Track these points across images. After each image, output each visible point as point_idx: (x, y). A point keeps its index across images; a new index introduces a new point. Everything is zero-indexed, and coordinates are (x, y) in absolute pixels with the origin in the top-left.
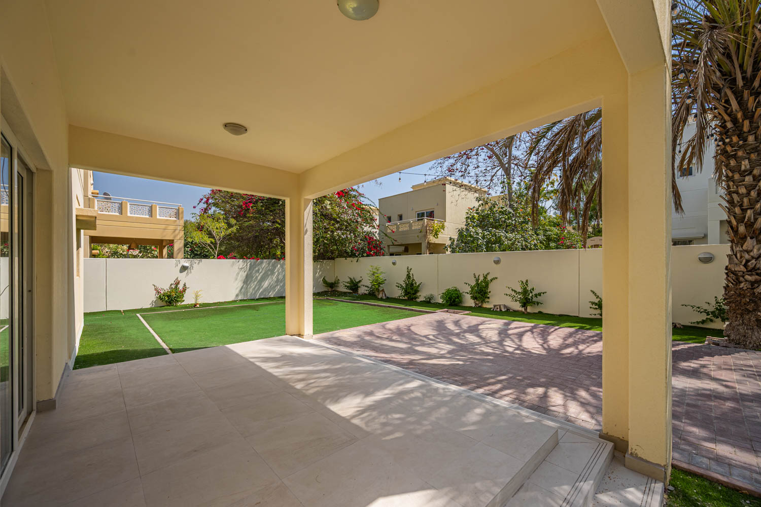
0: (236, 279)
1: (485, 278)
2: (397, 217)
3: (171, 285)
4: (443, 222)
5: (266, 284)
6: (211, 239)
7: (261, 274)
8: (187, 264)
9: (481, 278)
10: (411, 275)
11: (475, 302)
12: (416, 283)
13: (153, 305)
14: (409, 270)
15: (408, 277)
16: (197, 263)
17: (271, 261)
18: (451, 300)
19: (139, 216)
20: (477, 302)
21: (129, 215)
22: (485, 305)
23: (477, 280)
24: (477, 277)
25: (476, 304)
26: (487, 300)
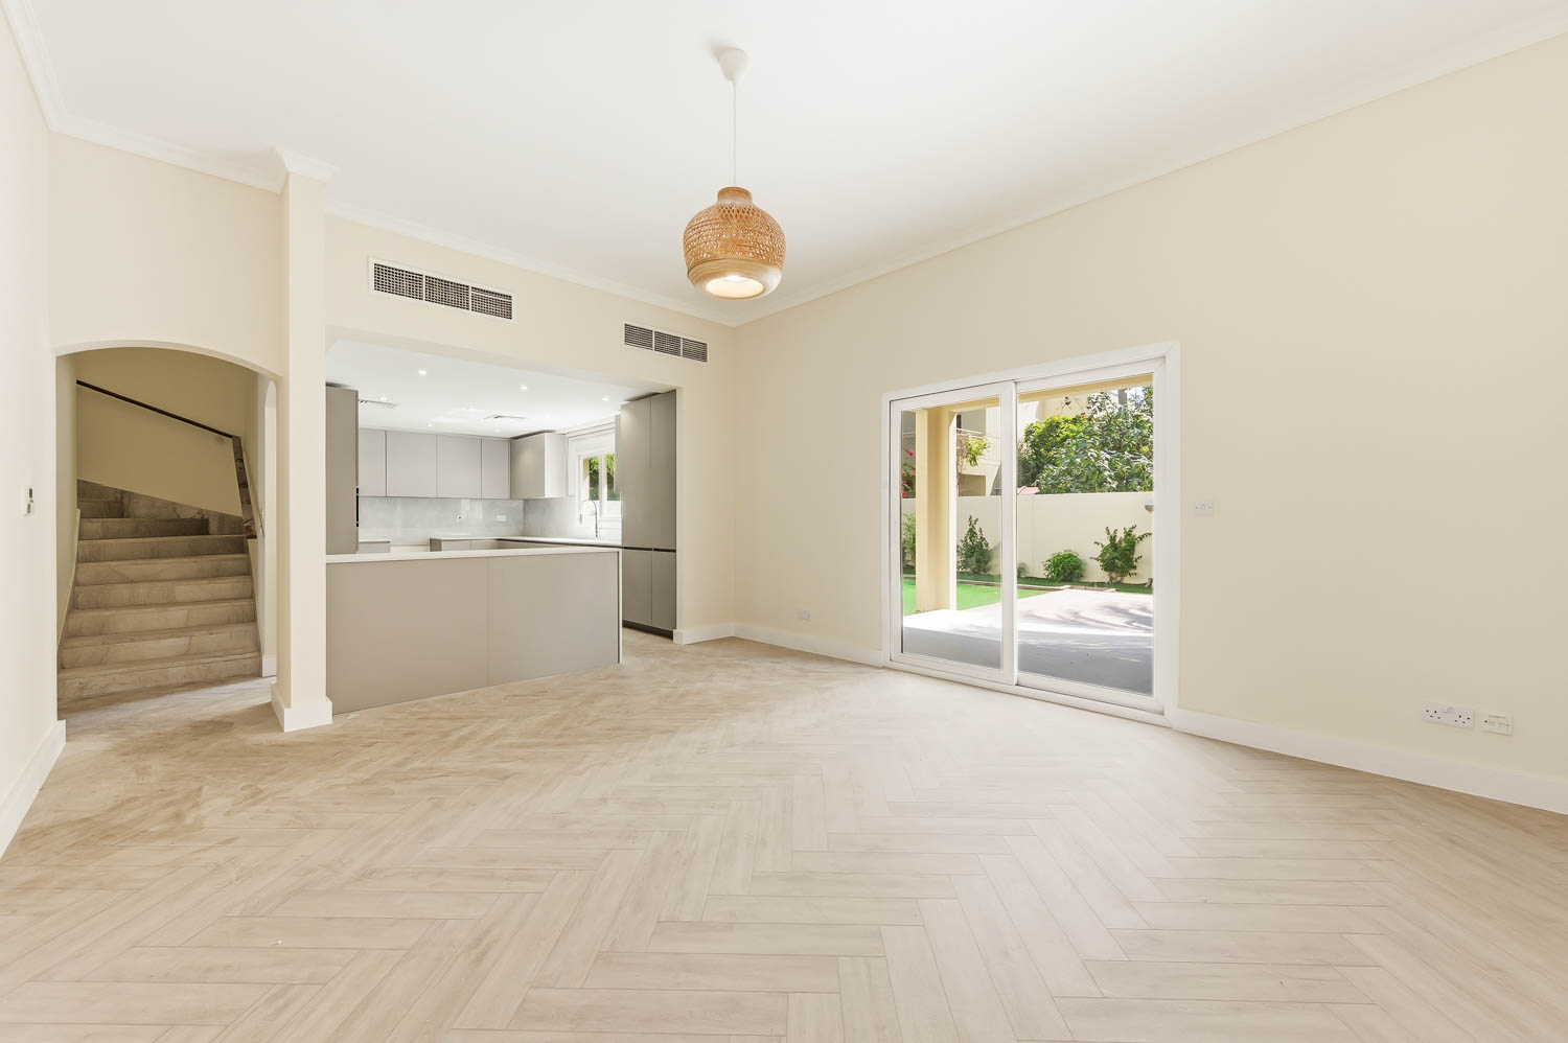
1: (1128, 534)
9: (1121, 535)
10: (977, 531)
11: (1110, 575)
12: (987, 545)
14: (972, 522)
15: (972, 532)
18: (1065, 571)
20: (1114, 575)
22: (1127, 580)
23: (1113, 539)
24: (1112, 533)
25: (1111, 579)
26: (1132, 571)
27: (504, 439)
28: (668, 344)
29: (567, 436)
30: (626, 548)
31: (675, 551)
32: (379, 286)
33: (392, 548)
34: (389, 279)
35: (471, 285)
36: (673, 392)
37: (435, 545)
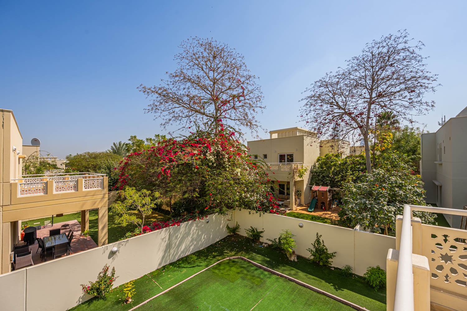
0: (159, 250)
2: (262, 156)
3: (100, 273)
4: (302, 163)
5: (183, 247)
6: (138, 220)
7: (179, 239)
8: (115, 249)
10: (321, 241)
13: (79, 302)
16: (124, 245)
17: (188, 223)
19: (64, 192)
21: (55, 192)
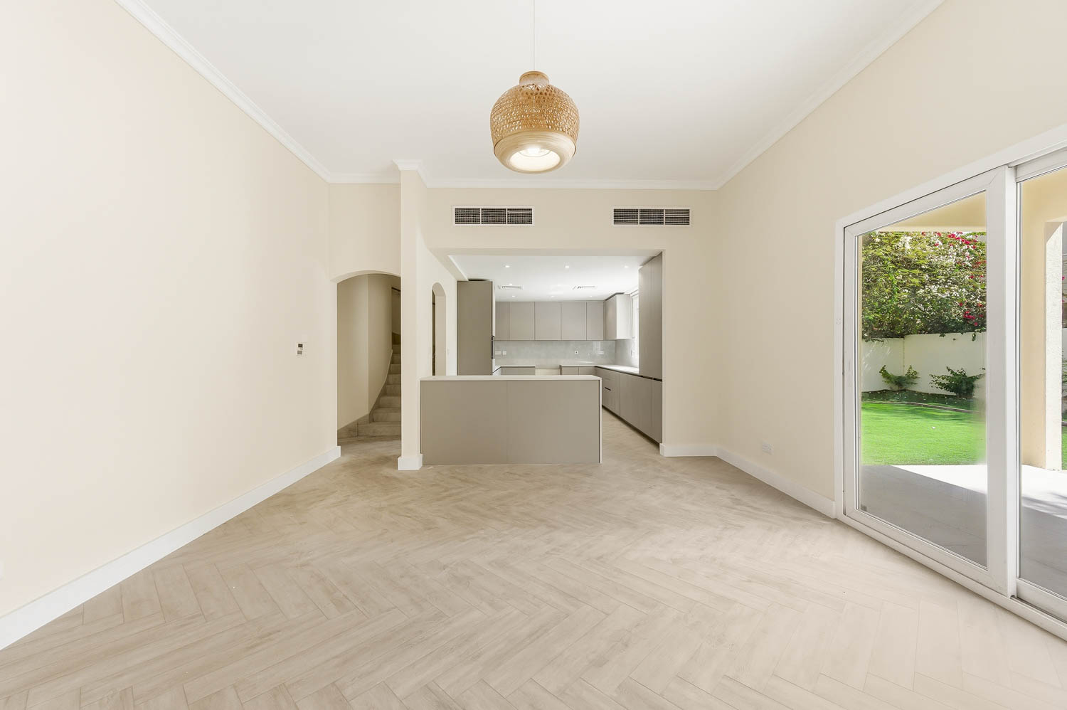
27: (599, 301)
28: (651, 217)
29: (631, 295)
30: (642, 376)
31: (661, 381)
32: (458, 221)
33: (536, 371)
34: (465, 216)
35: (507, 207)
36: (661, 254)
37: (560, 369)
